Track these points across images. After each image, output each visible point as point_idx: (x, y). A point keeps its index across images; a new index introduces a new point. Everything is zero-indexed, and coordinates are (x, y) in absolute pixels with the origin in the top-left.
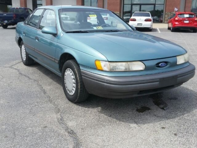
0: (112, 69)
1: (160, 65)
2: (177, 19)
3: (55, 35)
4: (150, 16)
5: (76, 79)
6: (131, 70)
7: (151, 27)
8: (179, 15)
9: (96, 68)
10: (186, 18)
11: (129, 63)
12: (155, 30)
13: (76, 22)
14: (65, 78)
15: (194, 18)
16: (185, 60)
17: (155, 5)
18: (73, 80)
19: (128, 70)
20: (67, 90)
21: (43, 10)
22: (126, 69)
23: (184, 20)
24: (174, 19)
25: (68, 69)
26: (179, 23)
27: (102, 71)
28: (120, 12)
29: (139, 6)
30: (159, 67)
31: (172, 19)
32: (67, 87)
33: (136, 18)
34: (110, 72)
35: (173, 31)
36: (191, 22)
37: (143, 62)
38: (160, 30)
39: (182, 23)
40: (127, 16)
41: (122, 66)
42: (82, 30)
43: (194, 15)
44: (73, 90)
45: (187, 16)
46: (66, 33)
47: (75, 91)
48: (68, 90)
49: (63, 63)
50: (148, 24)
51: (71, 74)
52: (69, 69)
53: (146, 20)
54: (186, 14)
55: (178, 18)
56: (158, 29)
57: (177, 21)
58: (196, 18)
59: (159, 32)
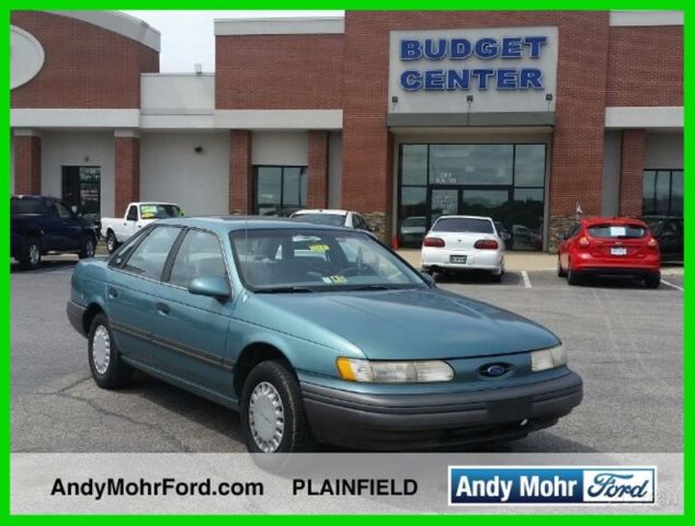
0: (378, 378)
1: (489, 370)
2: (584, 241)
3: (224, 299)
4: (491, 231)
5: (286, 407)
6: (420, 380)
7: (499, 267)
8: (592, 230)
9: (339, 377)
10: (614, 237)
11: (415, 364)
12: (512, 278)
13: (260, 259)
14: (251, 409)
15: (644, 240)
16: (553, 361)
17: (510, 189)
18: (277, 412)
19: (413, 380)
20: (257, 442)
21: (180, 230)
22: (408, 379)
23: (611, 247)
24: (577, 241)
25: (262, 384)
26: (594, 256)
27: (354, 382)
28: (389, 213)
29: (456, 192)
30: (488, 375)
31: (569, 241)
32: (256, 434)
33: (446, 236)
34: (373, 383)
35: (572, 283)
36: (636, 251)
37: (450, 362)
38: (532, 276)
39: (603, 256)
40: (415, 224)
41: (400, 372)
42: (295, 285)
43: (644, 228)
44: (275, 437)
45: (618, 231)
46: (256, 292)
47: (280, 440)
48: (260, 440)
49: (247, 371)
50: (485, 259)
51: (271, 396)
52: (266, 386)
53: (480, 245)
54: (615, 225)
55: (590, 238)
56: (524, 274)
57: (585, 249)
58: (653, 240)
59: (528, 285)
